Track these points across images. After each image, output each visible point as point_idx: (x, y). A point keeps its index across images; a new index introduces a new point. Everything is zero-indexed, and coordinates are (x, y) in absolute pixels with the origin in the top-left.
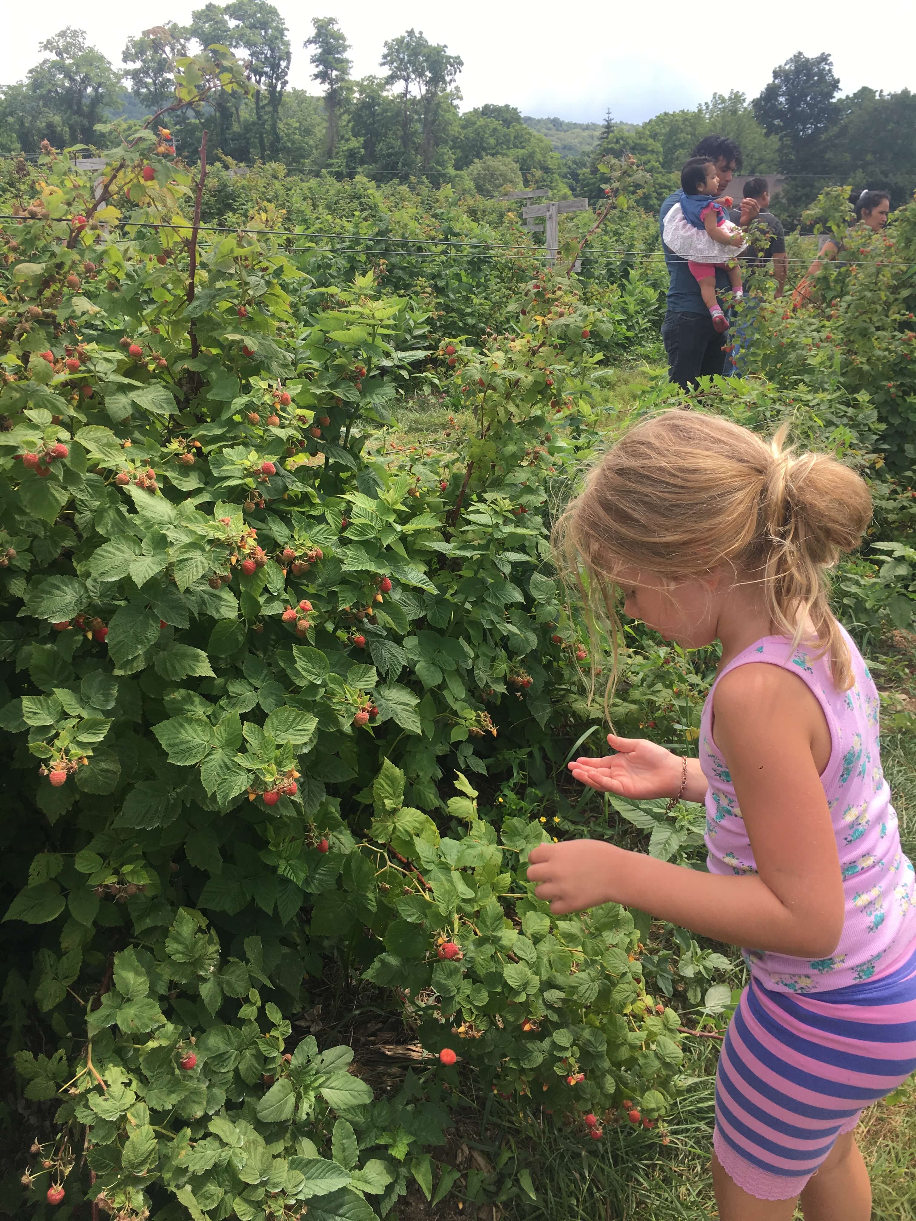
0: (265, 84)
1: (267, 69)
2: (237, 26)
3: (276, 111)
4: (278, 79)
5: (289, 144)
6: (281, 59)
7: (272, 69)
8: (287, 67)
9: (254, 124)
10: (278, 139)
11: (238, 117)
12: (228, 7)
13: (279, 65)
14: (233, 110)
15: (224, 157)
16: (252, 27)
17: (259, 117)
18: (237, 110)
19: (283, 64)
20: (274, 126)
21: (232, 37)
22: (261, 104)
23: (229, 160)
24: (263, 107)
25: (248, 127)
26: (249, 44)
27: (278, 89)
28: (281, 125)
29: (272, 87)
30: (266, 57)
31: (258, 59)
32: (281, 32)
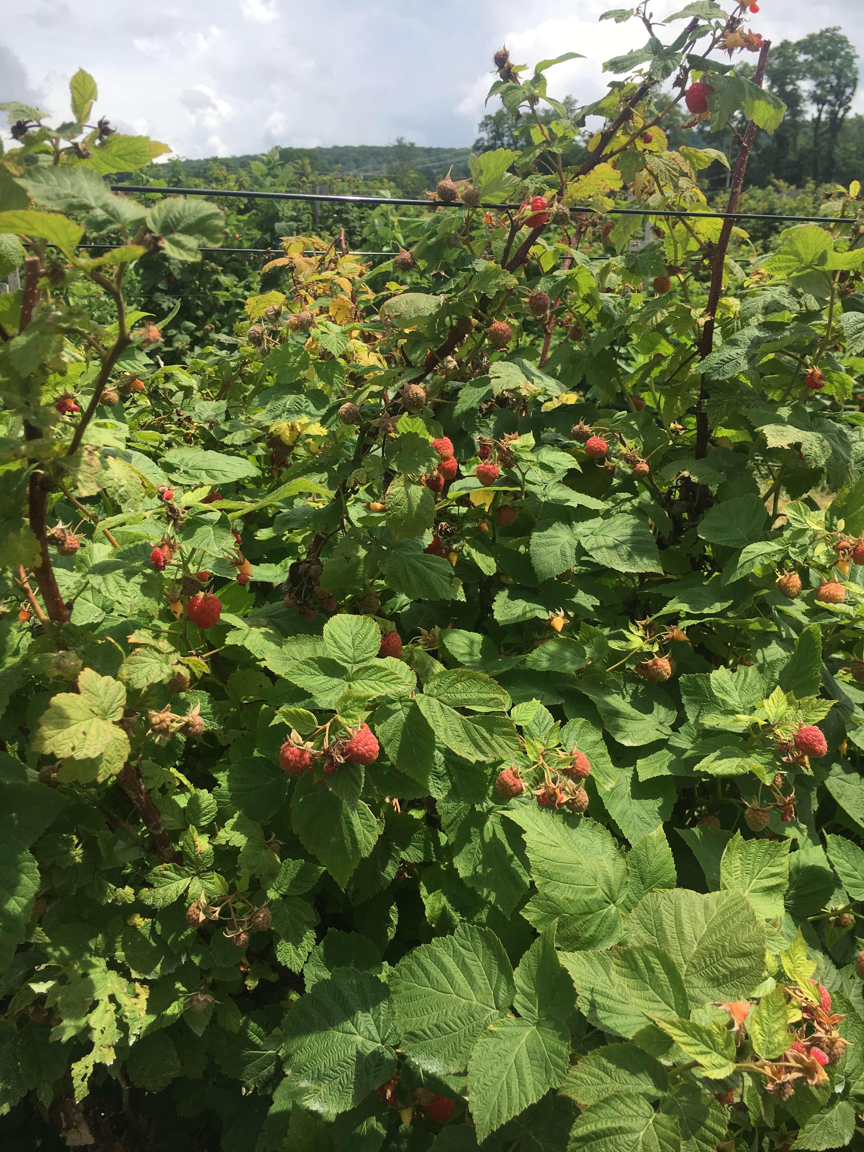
0: (827, 112)
1: (830, 98)
2: (806, 60)
3: (834, 137)
4: (840, 106)
5: (844, 169)
6: (847, 86)
7: (837, 97)
8: (852, 94)
9: (810, 151)
10: (833, 163)
11: (795, 145)
12: (799, 43)
13: (843, 92)
14: (791, 139)
15: (775, 181)
16: (821, 59)
17: (816, 144)
18: (795, 139)
19: (848, 91)
20: (830, 152)
21: (800, 71)
22: (820, 131)
23: (781, 183)
24: (821, 135)
25: (803, 155)
26: (815, 75)
27: (840, 115)
28: (837, 151)
29: (833, 114)
30: (832, 87)
31: (823, 89)
32: (849, 59)
